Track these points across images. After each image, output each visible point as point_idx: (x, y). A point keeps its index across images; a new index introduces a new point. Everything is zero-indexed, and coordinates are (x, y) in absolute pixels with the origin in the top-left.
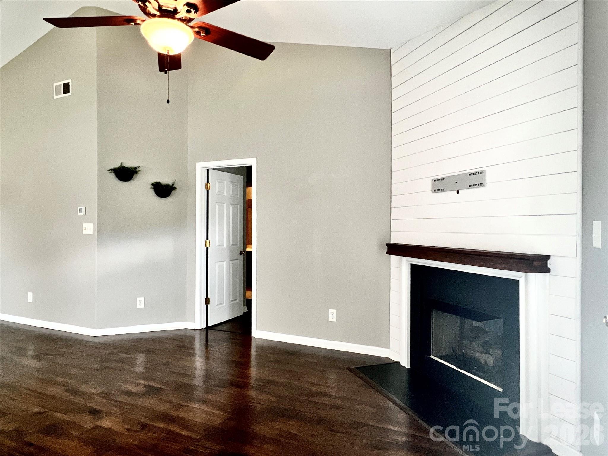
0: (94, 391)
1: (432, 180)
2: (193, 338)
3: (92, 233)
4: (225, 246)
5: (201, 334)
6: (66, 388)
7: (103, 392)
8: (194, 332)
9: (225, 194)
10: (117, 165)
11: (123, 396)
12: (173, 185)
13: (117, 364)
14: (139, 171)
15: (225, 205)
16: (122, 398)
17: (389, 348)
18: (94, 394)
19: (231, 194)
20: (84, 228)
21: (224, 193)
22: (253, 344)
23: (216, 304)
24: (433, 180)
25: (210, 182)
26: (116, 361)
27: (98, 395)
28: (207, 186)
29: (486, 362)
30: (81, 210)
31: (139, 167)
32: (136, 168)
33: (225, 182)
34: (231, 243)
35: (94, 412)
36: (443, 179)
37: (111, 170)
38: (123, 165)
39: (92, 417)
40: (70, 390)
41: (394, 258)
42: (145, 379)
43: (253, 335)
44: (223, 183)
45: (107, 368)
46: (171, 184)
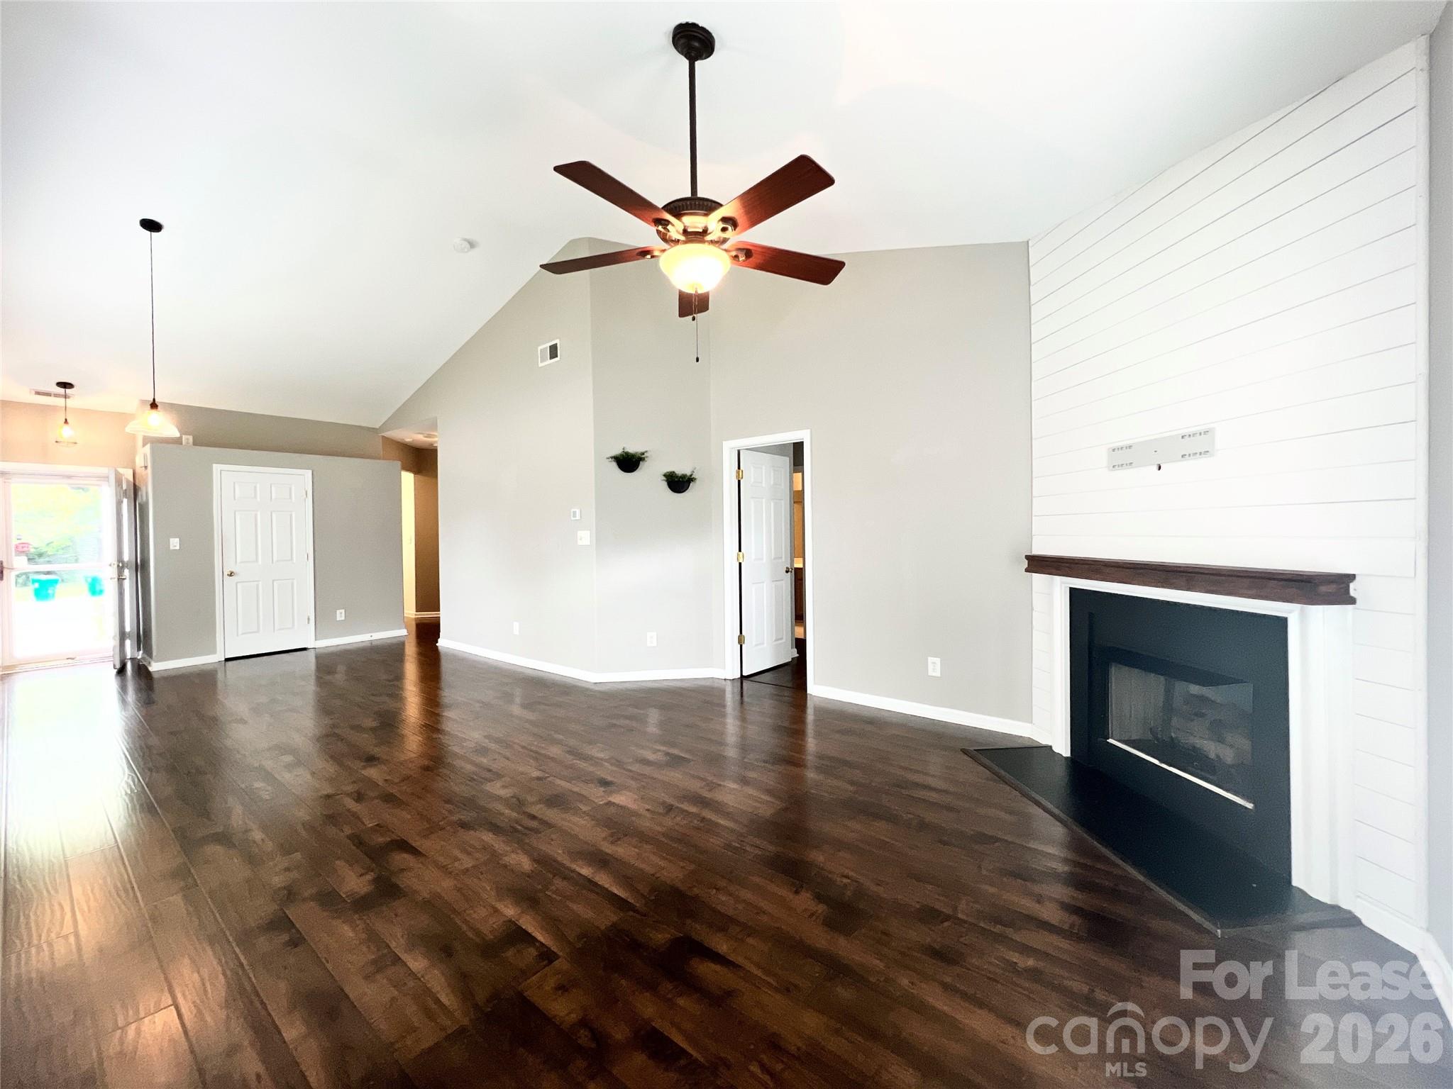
0: (601, 755)
1: (1109, 449)
2: (723, 691)
3: (589, 544)
4: (765, 560)
5: (733, 686)
6: (568, 749)
7: (612, 758)
8: (724, 682)
9: (764, 485)
10: (617, 451)
11: (638, 765)
12: (691, 475)
13: (627, 722)
14: (647, 457)
15: (764, 500)
16: (636, 768)
17: (1031, 722)
18: (602, 759)
19: (772, 483)
20: (579, 538)
21: (761, 483)
22: (810, 704)
23: (754, 644)
24: (1111, 450)
25: (741, 468)
26: (626, 717)
27: (606, 761)
28: (739, 475)
29: (1218, 756)
30: (575, 513)
31: (646, 452)
32: (643, 454)
33: (764, 467)
34: (773, 556)
35: (604, 783)
36: (1130, 447)
37: (612, 458)
38: (626, 451)
39: (602, 789)
40: (572, 752)
41: (1038, 578)
42: (664, 743)
43: (809, 691)
44: (762, 468)
45: (614, 725)
46: (689, 474)
